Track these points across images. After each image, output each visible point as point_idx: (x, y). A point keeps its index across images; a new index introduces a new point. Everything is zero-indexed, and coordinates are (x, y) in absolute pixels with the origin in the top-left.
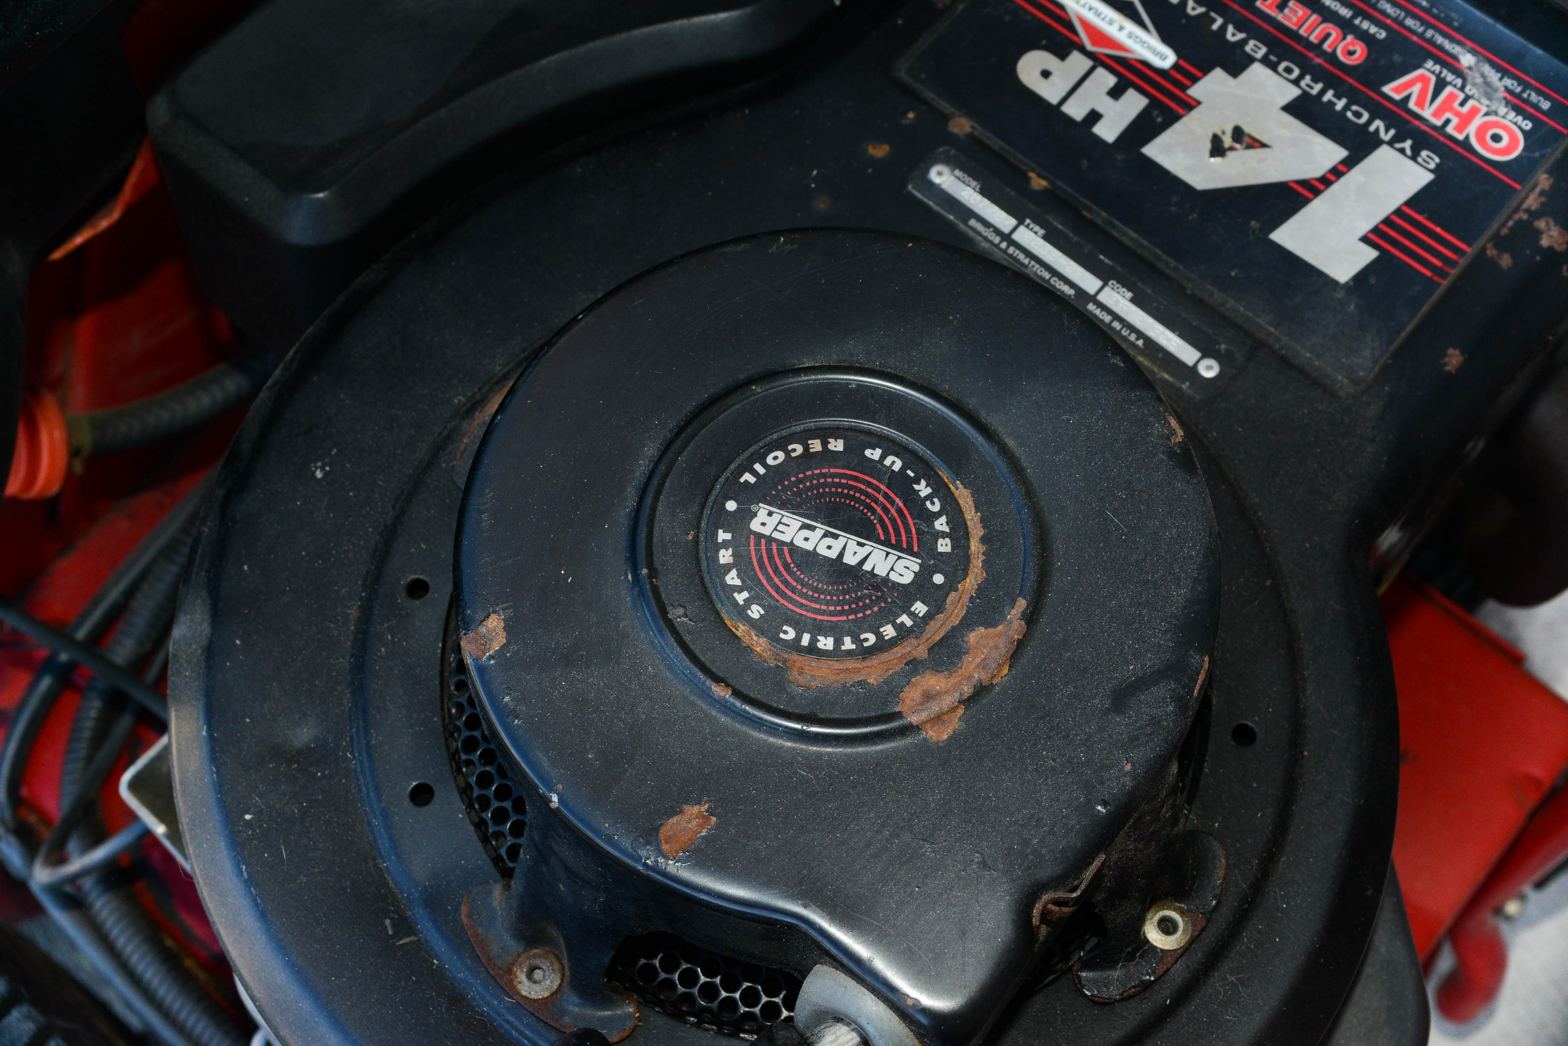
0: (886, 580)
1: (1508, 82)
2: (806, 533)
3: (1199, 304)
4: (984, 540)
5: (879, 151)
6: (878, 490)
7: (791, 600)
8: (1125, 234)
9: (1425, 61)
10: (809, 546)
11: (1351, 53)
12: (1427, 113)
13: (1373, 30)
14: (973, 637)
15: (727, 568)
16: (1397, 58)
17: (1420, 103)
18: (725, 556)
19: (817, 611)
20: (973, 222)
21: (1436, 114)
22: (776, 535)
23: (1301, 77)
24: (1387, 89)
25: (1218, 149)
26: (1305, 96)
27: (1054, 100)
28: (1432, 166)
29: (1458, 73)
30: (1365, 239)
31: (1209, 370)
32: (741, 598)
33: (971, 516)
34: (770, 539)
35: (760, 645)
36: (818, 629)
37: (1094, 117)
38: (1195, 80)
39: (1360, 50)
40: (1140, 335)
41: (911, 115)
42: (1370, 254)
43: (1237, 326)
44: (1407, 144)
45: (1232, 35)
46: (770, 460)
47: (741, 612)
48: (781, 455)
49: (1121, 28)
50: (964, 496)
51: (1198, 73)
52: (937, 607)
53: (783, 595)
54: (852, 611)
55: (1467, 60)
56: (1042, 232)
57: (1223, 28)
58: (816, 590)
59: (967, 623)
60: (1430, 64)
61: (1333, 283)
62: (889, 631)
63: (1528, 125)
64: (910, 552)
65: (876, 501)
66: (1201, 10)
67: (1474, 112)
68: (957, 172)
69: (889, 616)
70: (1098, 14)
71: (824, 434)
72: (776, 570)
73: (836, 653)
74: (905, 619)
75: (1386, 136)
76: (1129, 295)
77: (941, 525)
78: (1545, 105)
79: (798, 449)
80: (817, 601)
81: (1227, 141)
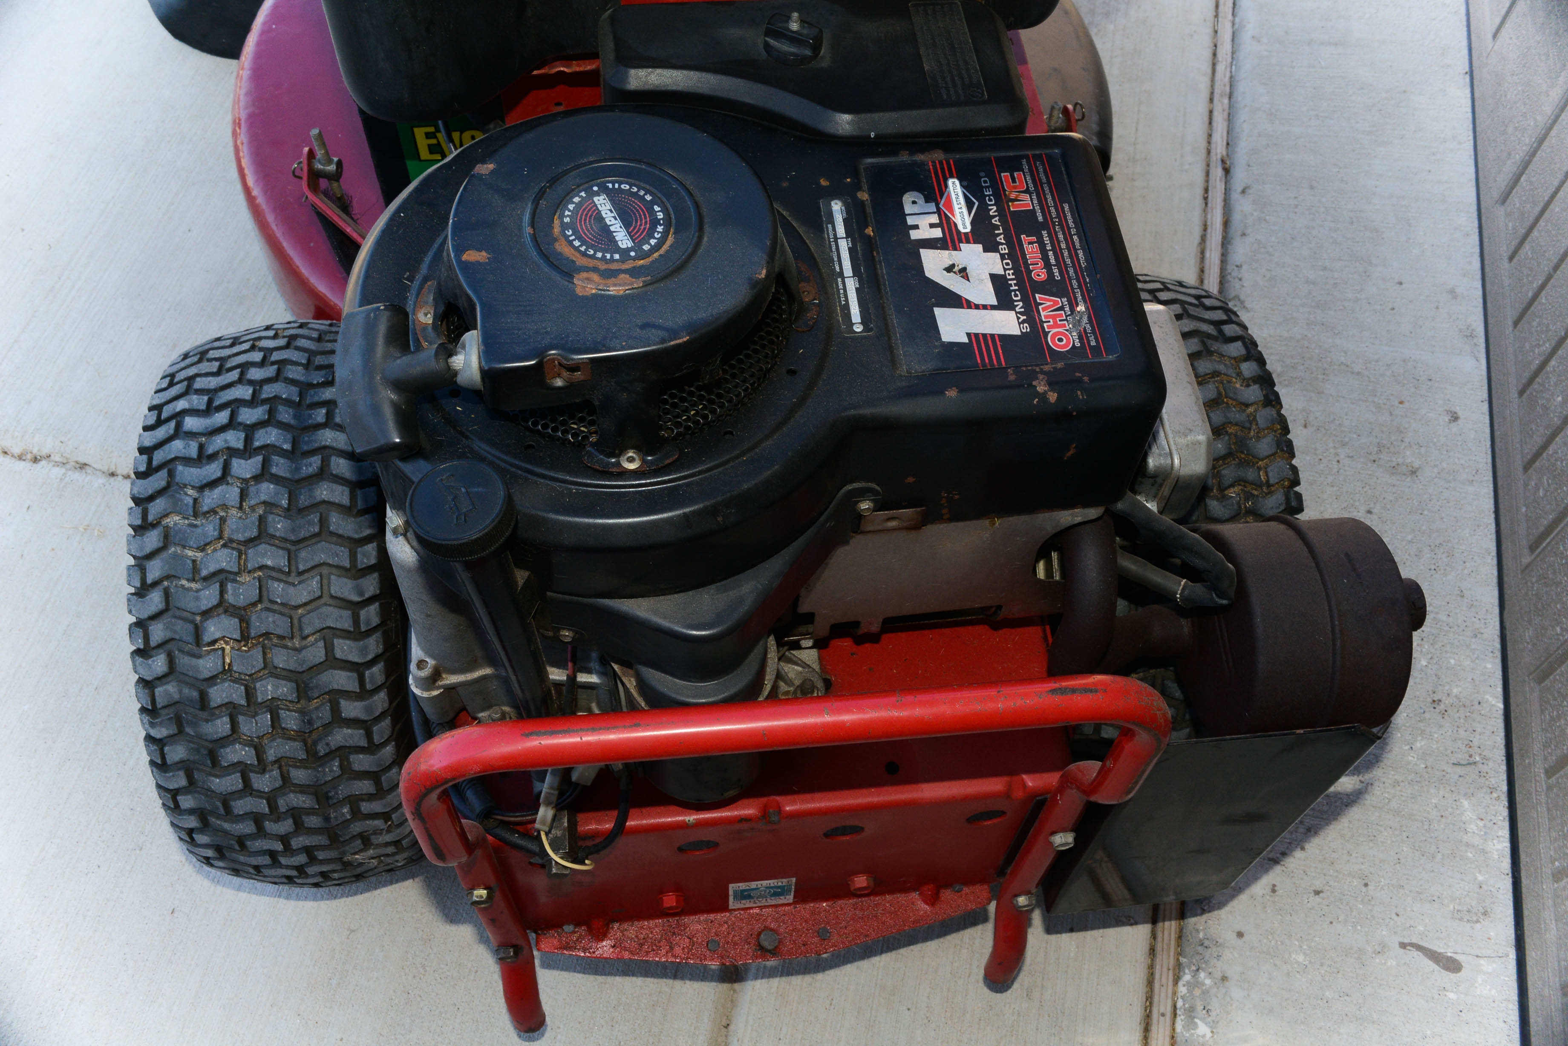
0: (617, 242)
1: (1088, 326)
2: (609, 212)
3: (881, 308)
4: (660, 255)
5: (824, 182)
6: (645, 218)
7: (581, 225)
8: (882, 269)
9: (1064, 297)
10: (604, 216)
11: (1039, 275)
12: (1043, 314)
13: (1057, 274)
14: (622, 276)
15: (573, 203)
16: (1054, 290)
17: (1044, 309)
18: (577, 200)
19: (585, 233)
20: (830, 226)
21: (1046, 317)
22: (599, 206)
23: (1009, 269)
24: (1037, 296)
25: (950, 269)
26: (1004, 277)
27: (907, 212)
28: (1024, 331)
29: (1072, 310)
30: (969, 335)
31: (858, 328)
32: (567, 213)
33: (666, 247)
34: (596, 205)
35: (557, 230)
36: (579, 238)
37: (916, 227)
38: (968, 242)
39: (1043, 276)
40: (847, 300)
41: (848, 180)
42: (965, 340)
43: (886, 324)
44: (1023, 318)
45: (1001, 239)
46: (622, 186)
47: (562, 216)
48: (628, 187)
49: (961, 208)
50: (670, 240)
51: (972, 241)
52: (622, 261)
53: (580, 222)
54: (595, 242)
55: (1081, 308)
56: (850, 245)
57: (999, 234)
58: (592, 228)
59: (625, 271)
60: (1064, 300)
61: (939, 338)
62: (599, 255)
63: (1078, 344)
64: (633, 241)
65: (641, 220)
66: (998, 223)
67: (1064, 326)
68: (843, 208)
69: (604, 251)
70: (957, 198)
71: (647, 192)
72: (587, 215)
73: (577, 249)
74: (608, 256)
75: (1017, 309)
76: (858, 286)
77: (653, 242)
78: (1093, 343)
79: (635, 189)
80: (588, 231)
81: (956, 269)
